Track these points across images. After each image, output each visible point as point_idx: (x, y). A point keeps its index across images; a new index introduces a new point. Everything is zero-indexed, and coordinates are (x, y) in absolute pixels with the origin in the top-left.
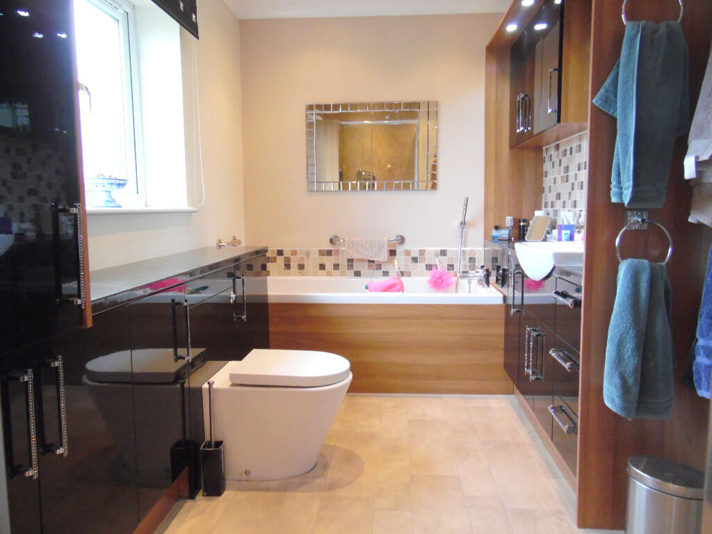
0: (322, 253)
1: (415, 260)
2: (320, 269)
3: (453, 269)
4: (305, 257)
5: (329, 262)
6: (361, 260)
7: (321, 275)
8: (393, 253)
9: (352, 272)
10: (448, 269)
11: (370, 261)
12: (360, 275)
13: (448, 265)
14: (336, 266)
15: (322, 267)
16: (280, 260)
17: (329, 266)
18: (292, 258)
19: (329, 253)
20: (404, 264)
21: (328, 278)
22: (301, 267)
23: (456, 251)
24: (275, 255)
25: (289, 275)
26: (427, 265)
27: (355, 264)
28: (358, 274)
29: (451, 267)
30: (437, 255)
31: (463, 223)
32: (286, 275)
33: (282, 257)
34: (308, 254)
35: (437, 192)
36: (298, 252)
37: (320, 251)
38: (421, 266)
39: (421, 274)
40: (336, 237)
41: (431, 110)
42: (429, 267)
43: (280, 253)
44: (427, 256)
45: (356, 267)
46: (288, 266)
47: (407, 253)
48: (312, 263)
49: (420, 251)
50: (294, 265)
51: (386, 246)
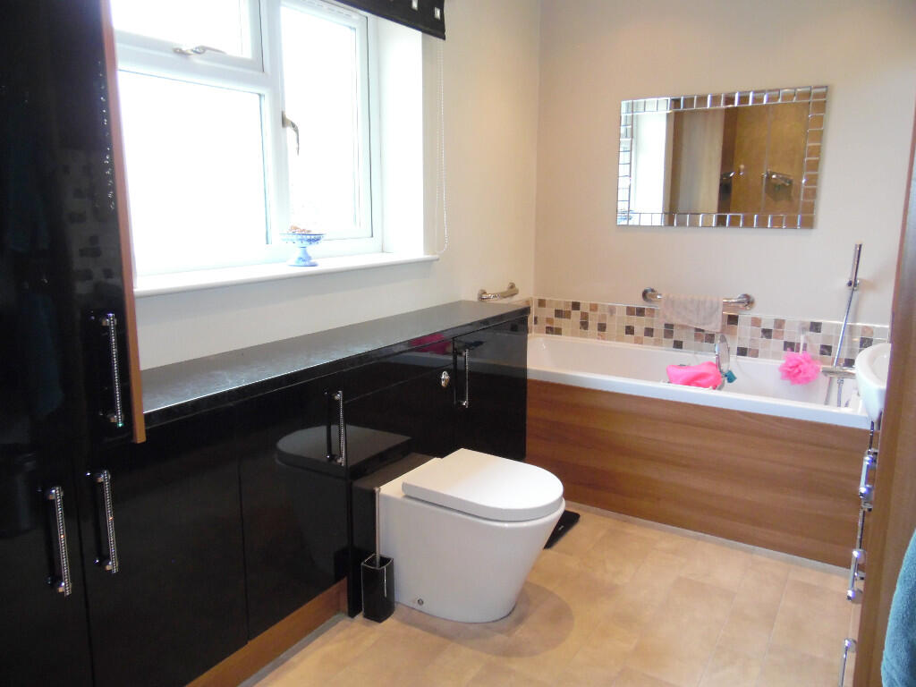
0: (630, 311)
1: (767, 333)
2: (627, 333)
3: (830, 355)
4: (608, 314)
5: (639, 324)
6: (683, 327)
7: (628, 342)
8: (733, 320)
9: (671, 341)
10: (822, 353)
11: (697, 330)
12: (681, 347)
13: (823, 347)
14: (649, 332)
15: (630, 330)
16: (576, 315)
17: (639, 330)
18: (591, 314)
19: (640, 312)
20: (749, 337)
21: (637, 347)
22: (602, 327)
23: (838, 326)
24: (570, 308)
25: (585, 337)
26: (786, 343)
27: (676, 331)
28: (678, 345)
29: (826, 350)
30: (803, 330)
31: (852, 284)
32: (581, 336)
33: (578, 312)
34: (612, 310)
35: (813, 232)
36: (599, 308)
37: (629, 308)
38: (776, 344)
39: (775, 356)
40: (652, 290)
41: (815, 104)
42: (790, 346)
43: (576, 306)
44: (786, 329)
45: (677, 336)
46: (584, 325)
47: (756, 322)
48: (617, 323)
49: (776, 321)
50: (593, 323)
51: (720, 310)
